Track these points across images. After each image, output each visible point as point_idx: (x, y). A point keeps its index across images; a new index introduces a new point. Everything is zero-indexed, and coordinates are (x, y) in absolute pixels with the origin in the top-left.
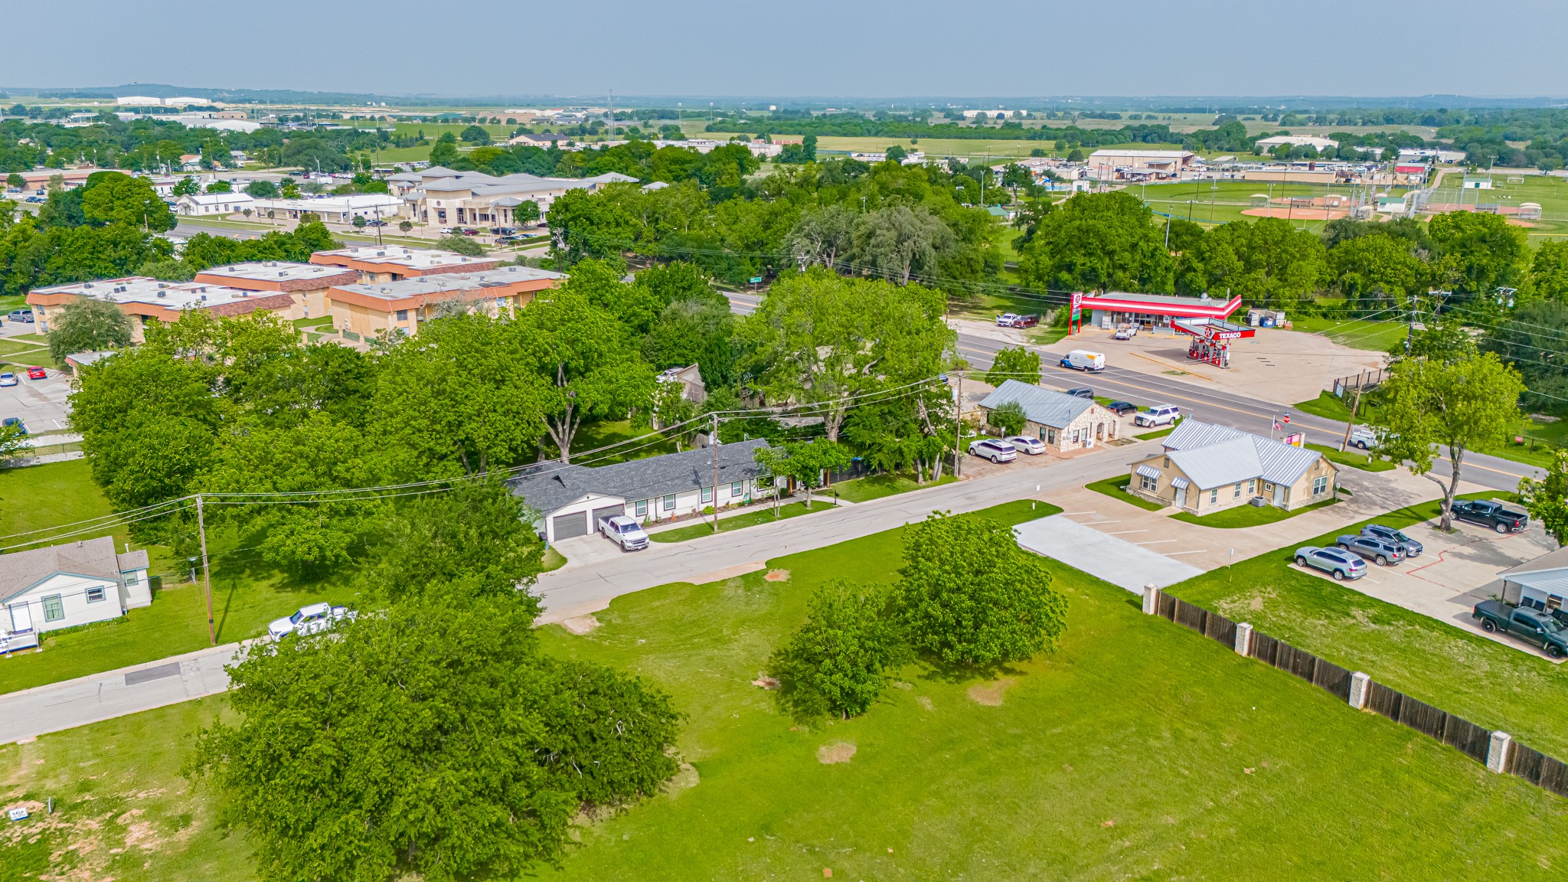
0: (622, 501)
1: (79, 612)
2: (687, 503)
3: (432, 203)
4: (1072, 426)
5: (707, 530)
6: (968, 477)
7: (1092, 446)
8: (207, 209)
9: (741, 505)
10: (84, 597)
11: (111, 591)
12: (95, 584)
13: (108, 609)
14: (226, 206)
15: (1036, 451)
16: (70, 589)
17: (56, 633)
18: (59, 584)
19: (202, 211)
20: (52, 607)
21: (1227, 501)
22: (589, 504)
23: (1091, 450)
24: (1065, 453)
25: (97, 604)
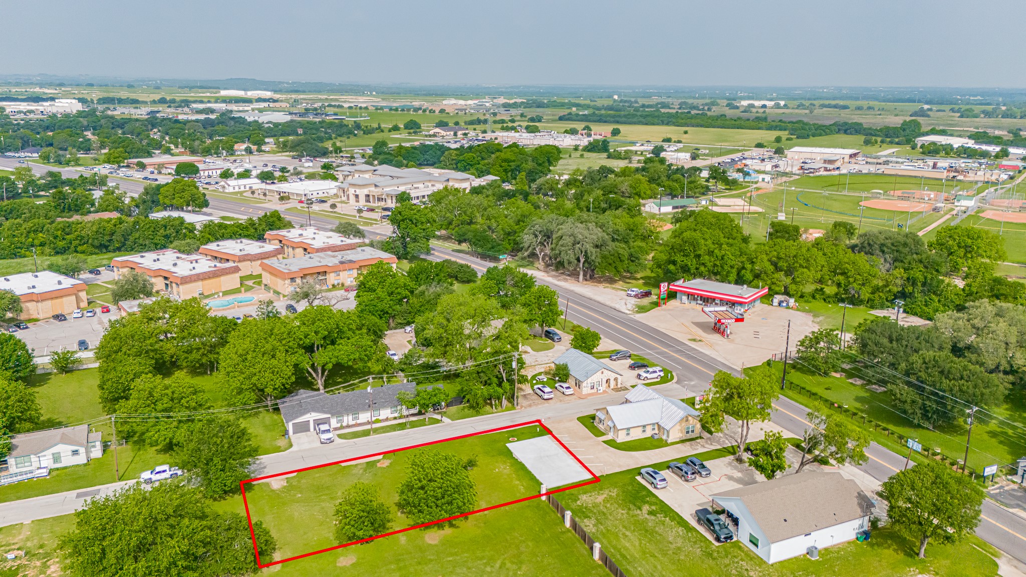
0: (329, 416)
1: (68, 460)
2: (364, 417)
4: (589, 380)
5: (366, 433)
6: (522, 407)
7: (601, 391)
8: (234, 188)
9: (395, 418)
10: (70, 453)
11: (82, 450)
12: (75, 448)
13: (81, 459)
15: (567, 393)
16: (64, 450)
17: (57, 469)
18: (60, 448)
19: (231, 190)
20: (56, 458)
21: (637, 435)
22: (311, 417)
23: (600, 394)
24: (585, 395)
25: (76, 457)
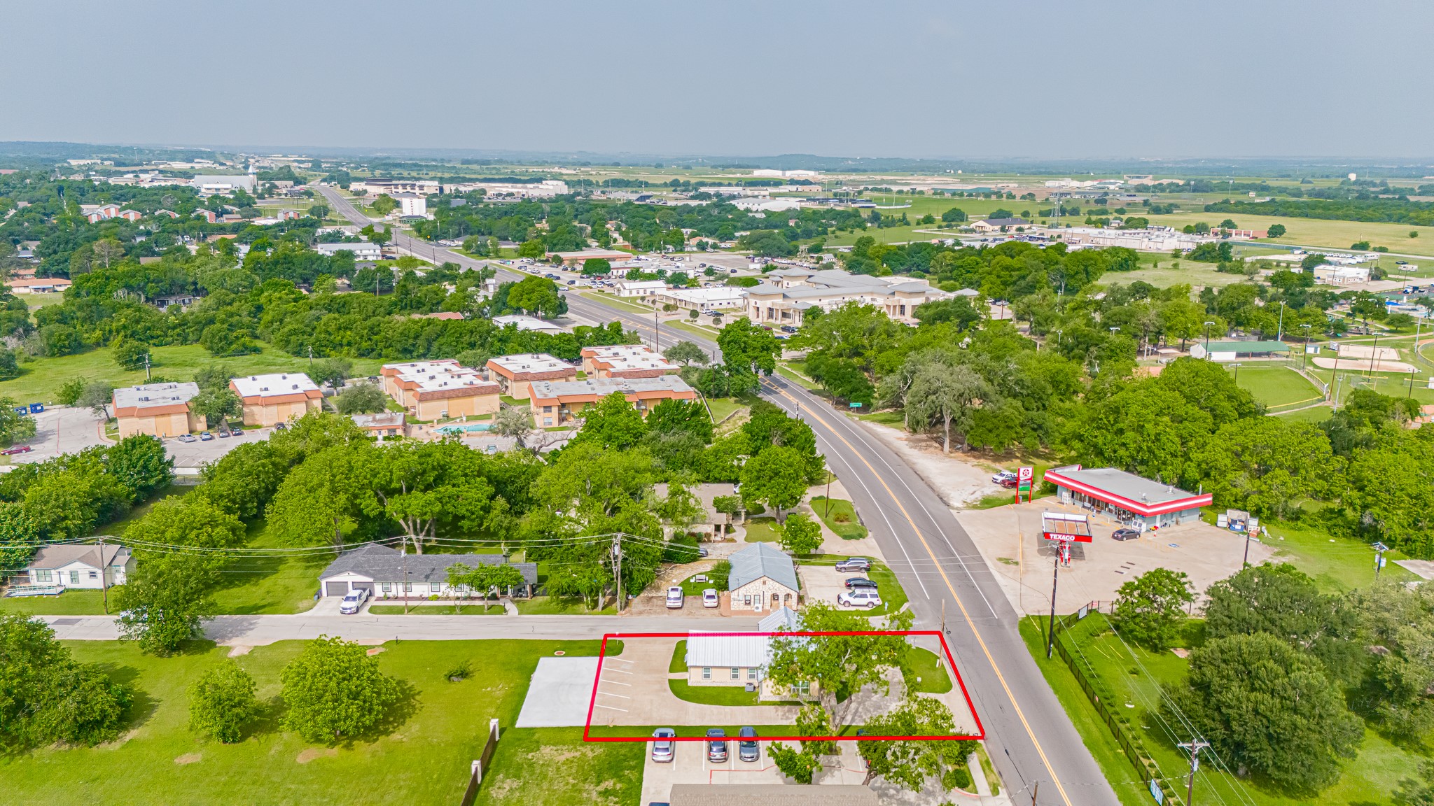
0: (371, 580)
1: (85, 582)
2: (421, 590)
3: (752, 301)
5: (399, 611)
6: (628, 612)
8: (631, 292)
10: (88, 576)
11: (99, 573)
12: (93, 569)
13: (98, 583)
14: (645, 290)
16: (82, 569)
17: (73, 590)
18: (77, 566)
19: (625, 294)
20: (74, 576)
21: (722, 679)
22: (350, 578)
25: (94, 580)
